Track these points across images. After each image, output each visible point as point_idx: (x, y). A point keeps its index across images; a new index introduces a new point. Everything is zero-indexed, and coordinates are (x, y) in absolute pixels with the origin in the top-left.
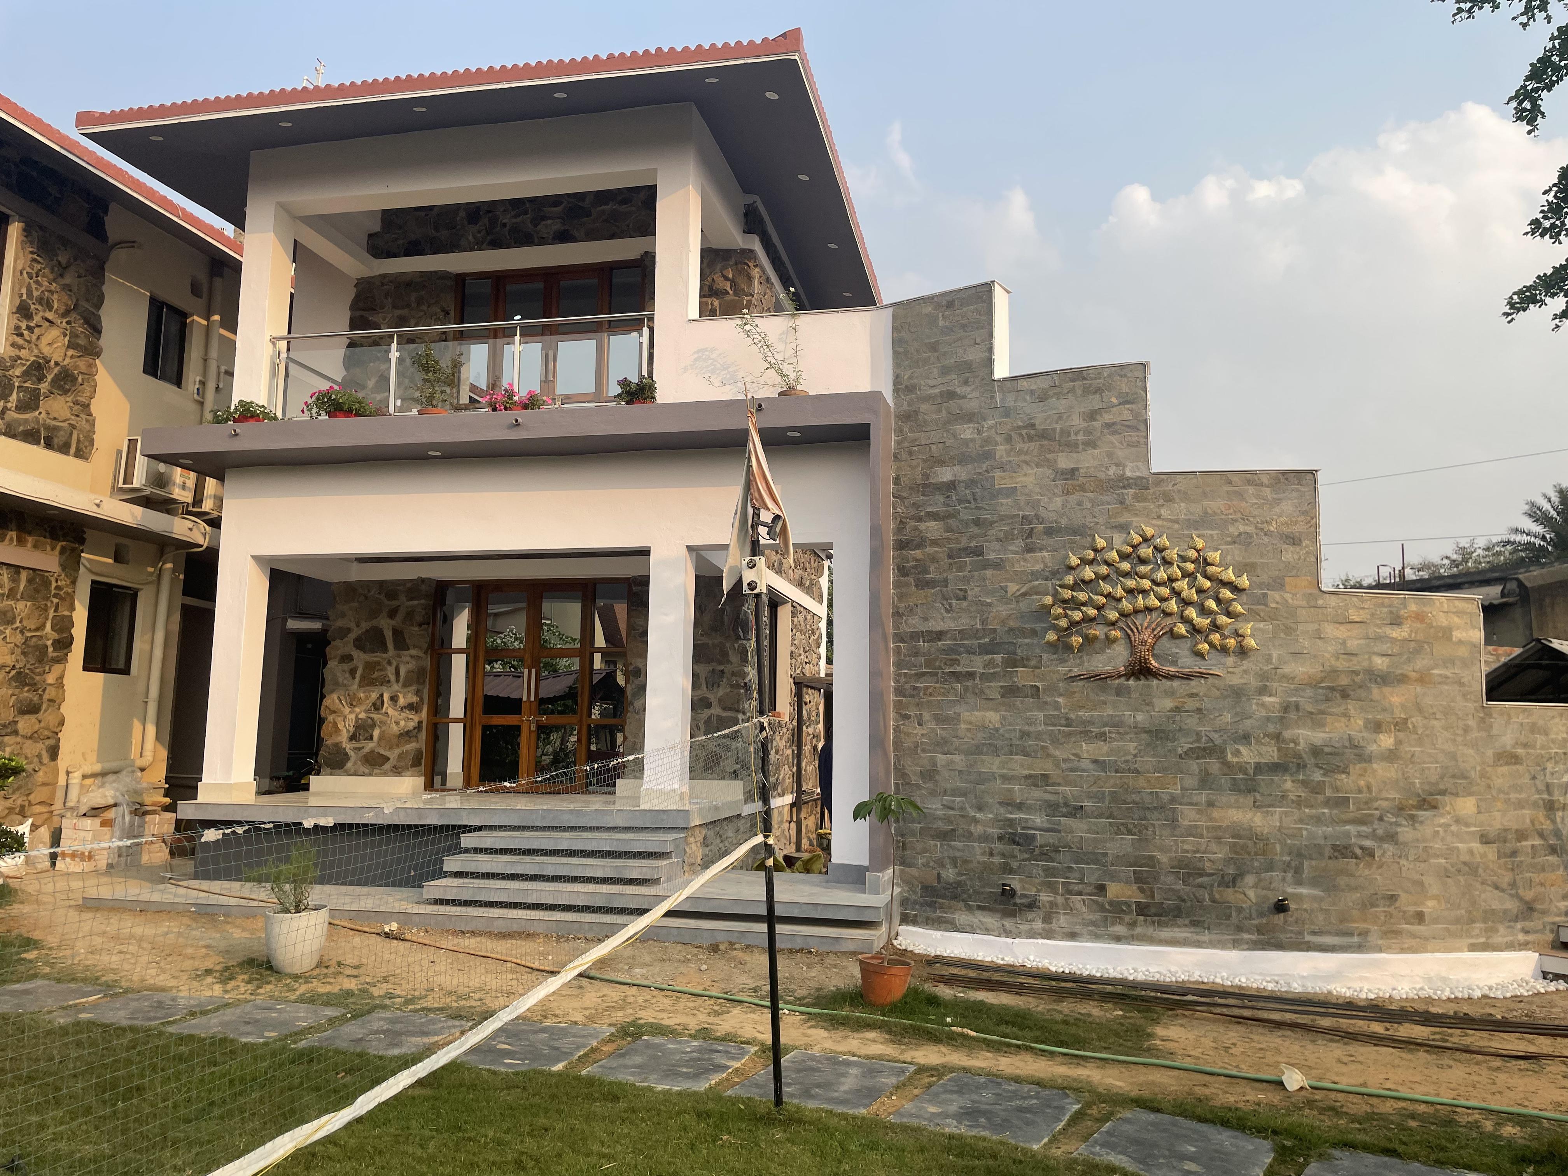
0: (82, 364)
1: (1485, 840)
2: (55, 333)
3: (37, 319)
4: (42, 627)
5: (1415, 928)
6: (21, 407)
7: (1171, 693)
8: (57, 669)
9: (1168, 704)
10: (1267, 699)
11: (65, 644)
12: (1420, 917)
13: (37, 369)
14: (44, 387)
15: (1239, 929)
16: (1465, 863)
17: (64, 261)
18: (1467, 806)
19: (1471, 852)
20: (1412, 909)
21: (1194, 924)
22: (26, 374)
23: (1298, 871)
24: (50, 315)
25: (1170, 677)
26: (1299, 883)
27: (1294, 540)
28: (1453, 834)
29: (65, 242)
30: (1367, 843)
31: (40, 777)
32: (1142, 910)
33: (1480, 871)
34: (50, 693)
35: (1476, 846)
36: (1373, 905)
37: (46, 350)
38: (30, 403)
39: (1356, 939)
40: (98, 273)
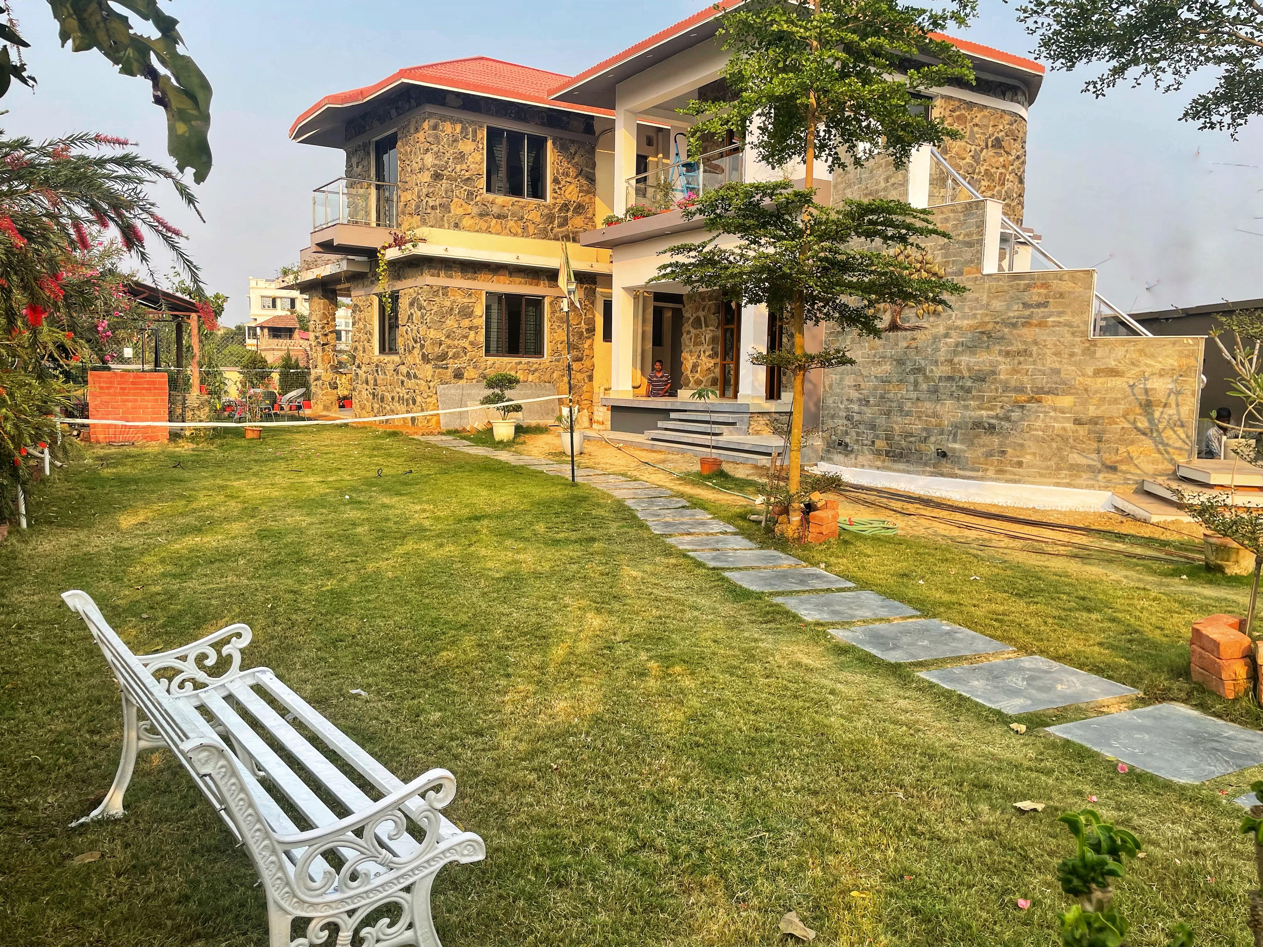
0: (587, 199)
1: (1078, 422)
2: (572, 187)
3: (563, 183)
4: (580, 323)
5: (1016, 470)
6: (560, 225)
7: (905, 338)
8: (589, 342)
9: (905, 344)
10: (948, 340)
11: (591, 330)
12: (1020, 464)
13: (565, 207)
14: (570, 214)
15: (926, 464)
16: (1058, 435)
17: (572, 151)
18: (1066, 401)
19: (1064, 429)
20: (1015, 459)
21: (908, 461)
22: (560, 210)
23: (955, 435)
24: (568, 179)
25: (906, 330)
26: (955, 441)
27: (970, 245)
28: (1051, 417)
29: (573, 142)
30: (993, 421)
31: (585, 388)
32: (887, 453)
33: (1071, 440)
34: (587, 352)
35: (1069, 426)
36: (991, 456)
37: (568, 197)
38: (564, 222)
39: (980, 473)
40: (592, 151)
